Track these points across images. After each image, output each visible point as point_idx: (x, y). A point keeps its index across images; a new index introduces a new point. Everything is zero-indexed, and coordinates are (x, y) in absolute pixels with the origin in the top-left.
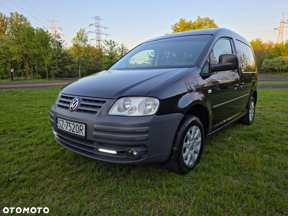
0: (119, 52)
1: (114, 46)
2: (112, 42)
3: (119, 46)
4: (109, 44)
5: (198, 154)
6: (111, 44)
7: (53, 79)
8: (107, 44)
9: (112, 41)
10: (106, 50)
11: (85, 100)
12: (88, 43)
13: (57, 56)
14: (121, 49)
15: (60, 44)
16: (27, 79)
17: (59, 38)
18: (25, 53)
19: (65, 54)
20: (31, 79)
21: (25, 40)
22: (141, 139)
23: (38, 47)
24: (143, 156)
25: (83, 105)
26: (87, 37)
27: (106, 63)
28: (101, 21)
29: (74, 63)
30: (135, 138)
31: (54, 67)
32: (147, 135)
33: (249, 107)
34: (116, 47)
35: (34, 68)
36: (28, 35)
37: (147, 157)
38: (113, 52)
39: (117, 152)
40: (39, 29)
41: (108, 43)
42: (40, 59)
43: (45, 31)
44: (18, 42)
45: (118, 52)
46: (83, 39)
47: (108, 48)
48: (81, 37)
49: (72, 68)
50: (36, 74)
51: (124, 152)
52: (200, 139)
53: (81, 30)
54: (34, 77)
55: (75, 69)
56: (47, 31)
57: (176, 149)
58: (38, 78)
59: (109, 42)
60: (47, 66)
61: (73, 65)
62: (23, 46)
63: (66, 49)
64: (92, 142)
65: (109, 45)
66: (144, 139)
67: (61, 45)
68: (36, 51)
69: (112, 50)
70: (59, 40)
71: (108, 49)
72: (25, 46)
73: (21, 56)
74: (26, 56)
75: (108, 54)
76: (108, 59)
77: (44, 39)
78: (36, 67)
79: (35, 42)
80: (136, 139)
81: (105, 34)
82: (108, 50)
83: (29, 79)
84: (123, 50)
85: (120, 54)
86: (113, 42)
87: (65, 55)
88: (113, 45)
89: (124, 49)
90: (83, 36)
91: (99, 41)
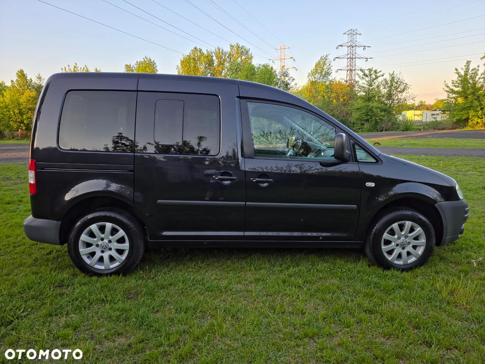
0: (385, 88)
1: (377, 78)
2: (372, 72)
3: (384, 77)
4: (367, 76)
6: (371, 75)
8: (364, 77)
9: (374, 69)
10: (360, 87)
12: (330, 78)
14: (389, 82)
15: (287, 85)
17: (287, 76)
26: (329, 69)
27: (359, 109)
28: (358, 36)
34: (380, 79)
36: (247, 77)
38: (372, 89)
41: (365, 74)
43: (269, 67)
45: (382, 88)
46: (323, 73)
47: (363, 82)
48: (322, 68)
53: (321, 58)
56: (272, 68)
59: (367, 72)
63: (297, 90)
65: (366, 78)
67: (289, 86)
69: (371, 85)
70: (287, 79)
71: (363, 85)
75: (364, 94)
76: (363, 102)
77: (266, 80)
81: (362, 58)
82: (363, 87)
84: (392, 84)
85: (386, 91)
86: (375, 72)
88: (374, 77)
89: (396, 81)
90: (325, 67)
91: (351, 70)
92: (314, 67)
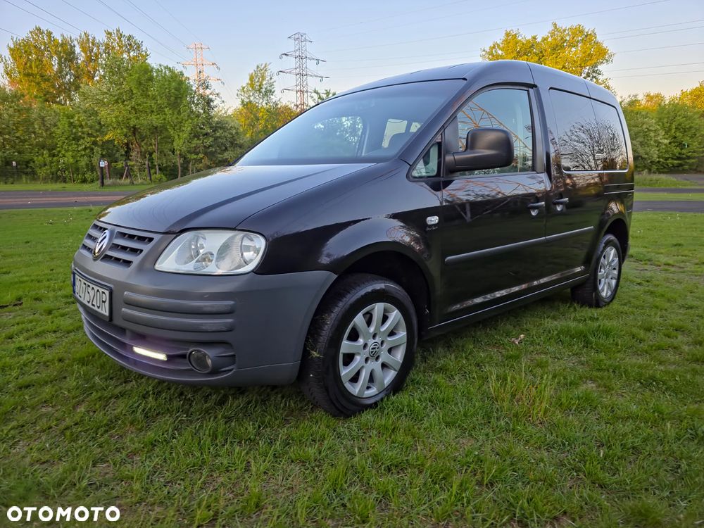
0: (348, 120)
5: (395, 370)
9: (332, 92)
11: (123, 235)
13: (203, 131)
15: (209, 102)
16: (135, 182)
17: (207, 87)
18: (132, 124)
19: (220, 126)
20: (144, 184)
21: (133, 94)
22: (214, 329)
23: (161, 110)
24: (227, 368)
25: (116, 247)
26: (271, 85)
28: (308, 43)
30: (202, 324)
31: (195, 157)
32: (230, 320)
33: (599, 259)
35: (151, 160)
36: (140, 84)
37: (234, 370)
39: (168, 356)
40: (163, 68)
41: (321, 98)
42: (164, 138)
43: (178, 71)
44: (118, 99)
46: (263, 90)
48: (258, 83)
50: (156, 173)
51: (183, 356)
52: (402, 334)
53: (258, 67)
54: (151, 179)
56: (182, 73)
57: (318, 356)
58: (160, 181)
59: (324, 96)
60: (178, 152)
61: (239, 151)
62: (128, 108)
63: (226, 112)
64: (122, 331)
66: (224, 328)
67: (211, 104)
68: (155, 120)
70: (208, 92)
72: (132, 108)
73: (125, 130)
74: (135, 130)
75: (322, 126)
77: (173, 91)
78: (155, 156)
79: (154, 98)
80: (204, 328)
81: (316, 76)
83: (140, 184)
85: (349, 124)
87: (221, 128)
90: (264, 82)
91: (302, 92)
92: (248, 81)
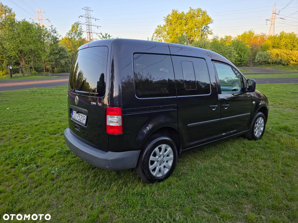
2: (107, 36)
6: (106, 37)
7: (50, 75)
12: (82, 37)
16: (25, 75)
17: (55, 33)
18: (20, 48)
19: (62, 49)
29: (67, 57)
40: (34, 23)
41: (103, 37)
42: (36, 55)
43: (41, 25)
49: (66, 63)
55: (69, 64)
56: (43, 26)
58: (35, 74)
59: (105, 36)
60: (44, 61)
61: (67, 59)
67: (57, 40)
68: (32, 47)
73: (17, 52)
74: (21, 52)
78: (32, 63)
83: (27, 76)
86: (109, 36)
91: (90, 33)
